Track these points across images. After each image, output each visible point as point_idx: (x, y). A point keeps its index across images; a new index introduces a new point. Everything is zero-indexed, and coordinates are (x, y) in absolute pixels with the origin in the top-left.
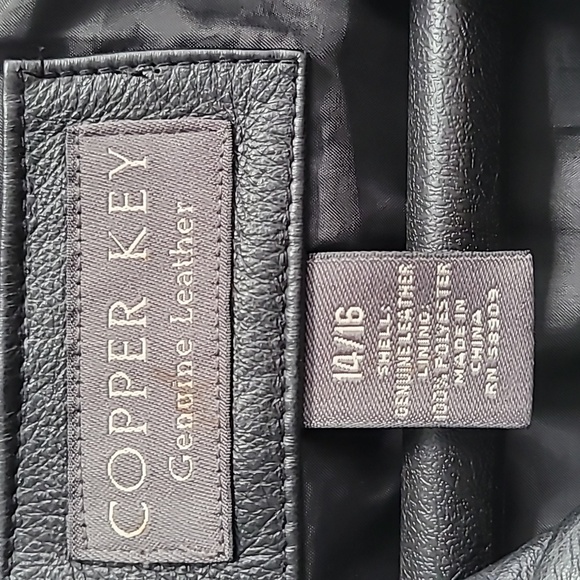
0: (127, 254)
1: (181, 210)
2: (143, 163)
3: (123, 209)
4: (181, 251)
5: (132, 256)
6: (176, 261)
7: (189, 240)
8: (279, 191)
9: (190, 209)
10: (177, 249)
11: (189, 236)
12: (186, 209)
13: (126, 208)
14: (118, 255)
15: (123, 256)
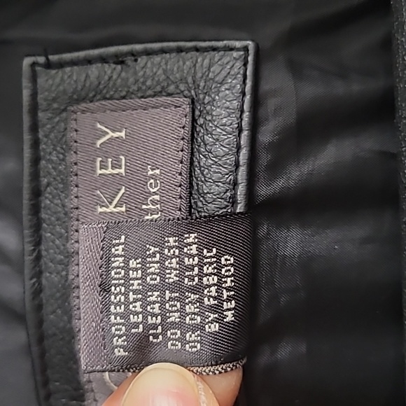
0: (111, 209)
1: (150, 172)
2: (123, 134)
3: (107, 172)
4: (151, 206)
5: (115, 210)
6: (147, 215)
7: (157, 197)
8: (228, 157)
9: (158, 171)
10: (147, 204)
11: (157, 194)
12: (155, 171)
13: (110, 171)
14: (104, 209)
15: (108, 210)
